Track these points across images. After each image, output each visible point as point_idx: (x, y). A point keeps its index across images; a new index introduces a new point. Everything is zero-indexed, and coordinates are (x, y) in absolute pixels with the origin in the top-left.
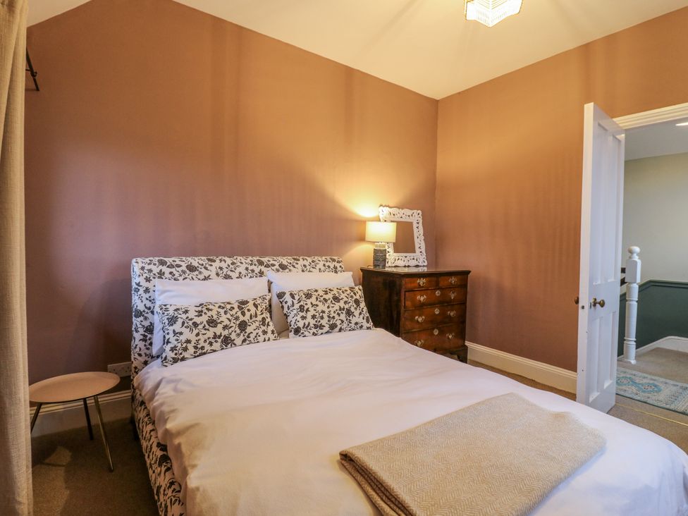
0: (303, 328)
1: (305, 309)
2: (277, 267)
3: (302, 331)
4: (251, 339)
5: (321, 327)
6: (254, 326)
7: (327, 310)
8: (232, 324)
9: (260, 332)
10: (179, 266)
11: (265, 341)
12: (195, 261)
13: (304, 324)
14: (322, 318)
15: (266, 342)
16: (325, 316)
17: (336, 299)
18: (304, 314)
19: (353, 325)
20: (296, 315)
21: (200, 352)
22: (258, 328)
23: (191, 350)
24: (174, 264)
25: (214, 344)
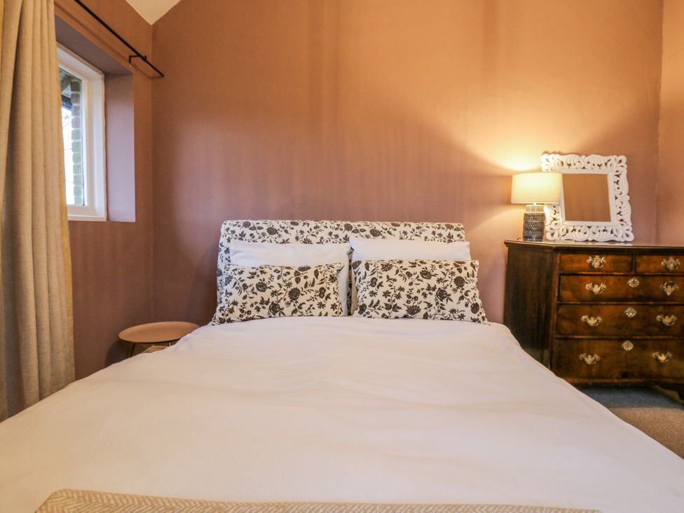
0: (370, 306)
1: (377, 283)
2: (368, 233)
3: (367, 311)
4: (303, 310)
5: (396, 308)
6: (308, 296)
7: (407, 288)
8: (282, 291)
9: (315, 304)
10: (260, 228)
11: (320, 315)
12: (276, 224)
13: (372, 302)
14: (398, 297)
15: (322, 317)
16: (403, 294)
17: (426, 274)
18: (374, 289)
19: (447, 313)
20: (365, 290)
21: (246, 317)
22: (312, 299)
23: (237, 313)
24: (257, 226)
25: (262, 310)
